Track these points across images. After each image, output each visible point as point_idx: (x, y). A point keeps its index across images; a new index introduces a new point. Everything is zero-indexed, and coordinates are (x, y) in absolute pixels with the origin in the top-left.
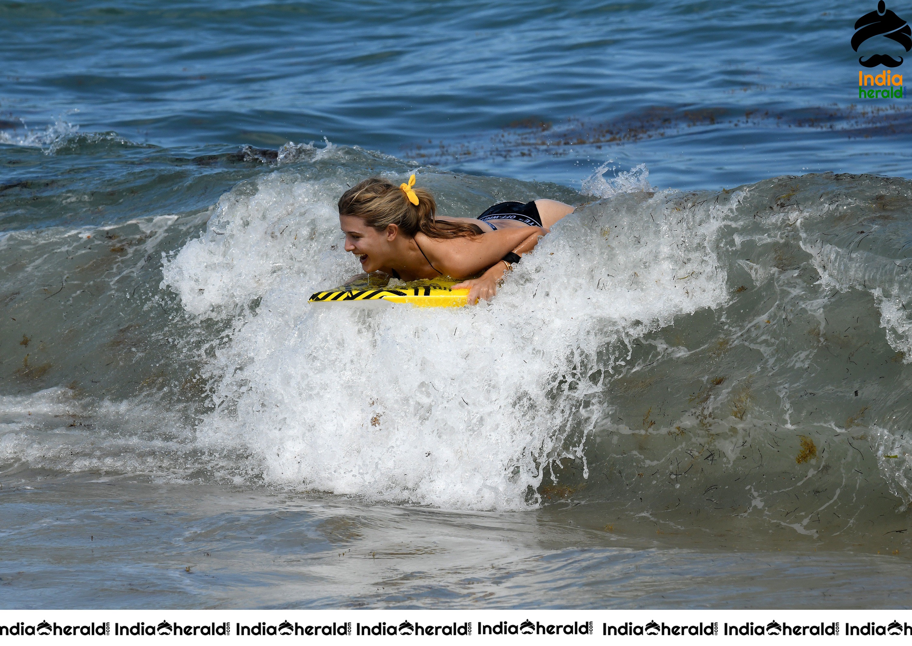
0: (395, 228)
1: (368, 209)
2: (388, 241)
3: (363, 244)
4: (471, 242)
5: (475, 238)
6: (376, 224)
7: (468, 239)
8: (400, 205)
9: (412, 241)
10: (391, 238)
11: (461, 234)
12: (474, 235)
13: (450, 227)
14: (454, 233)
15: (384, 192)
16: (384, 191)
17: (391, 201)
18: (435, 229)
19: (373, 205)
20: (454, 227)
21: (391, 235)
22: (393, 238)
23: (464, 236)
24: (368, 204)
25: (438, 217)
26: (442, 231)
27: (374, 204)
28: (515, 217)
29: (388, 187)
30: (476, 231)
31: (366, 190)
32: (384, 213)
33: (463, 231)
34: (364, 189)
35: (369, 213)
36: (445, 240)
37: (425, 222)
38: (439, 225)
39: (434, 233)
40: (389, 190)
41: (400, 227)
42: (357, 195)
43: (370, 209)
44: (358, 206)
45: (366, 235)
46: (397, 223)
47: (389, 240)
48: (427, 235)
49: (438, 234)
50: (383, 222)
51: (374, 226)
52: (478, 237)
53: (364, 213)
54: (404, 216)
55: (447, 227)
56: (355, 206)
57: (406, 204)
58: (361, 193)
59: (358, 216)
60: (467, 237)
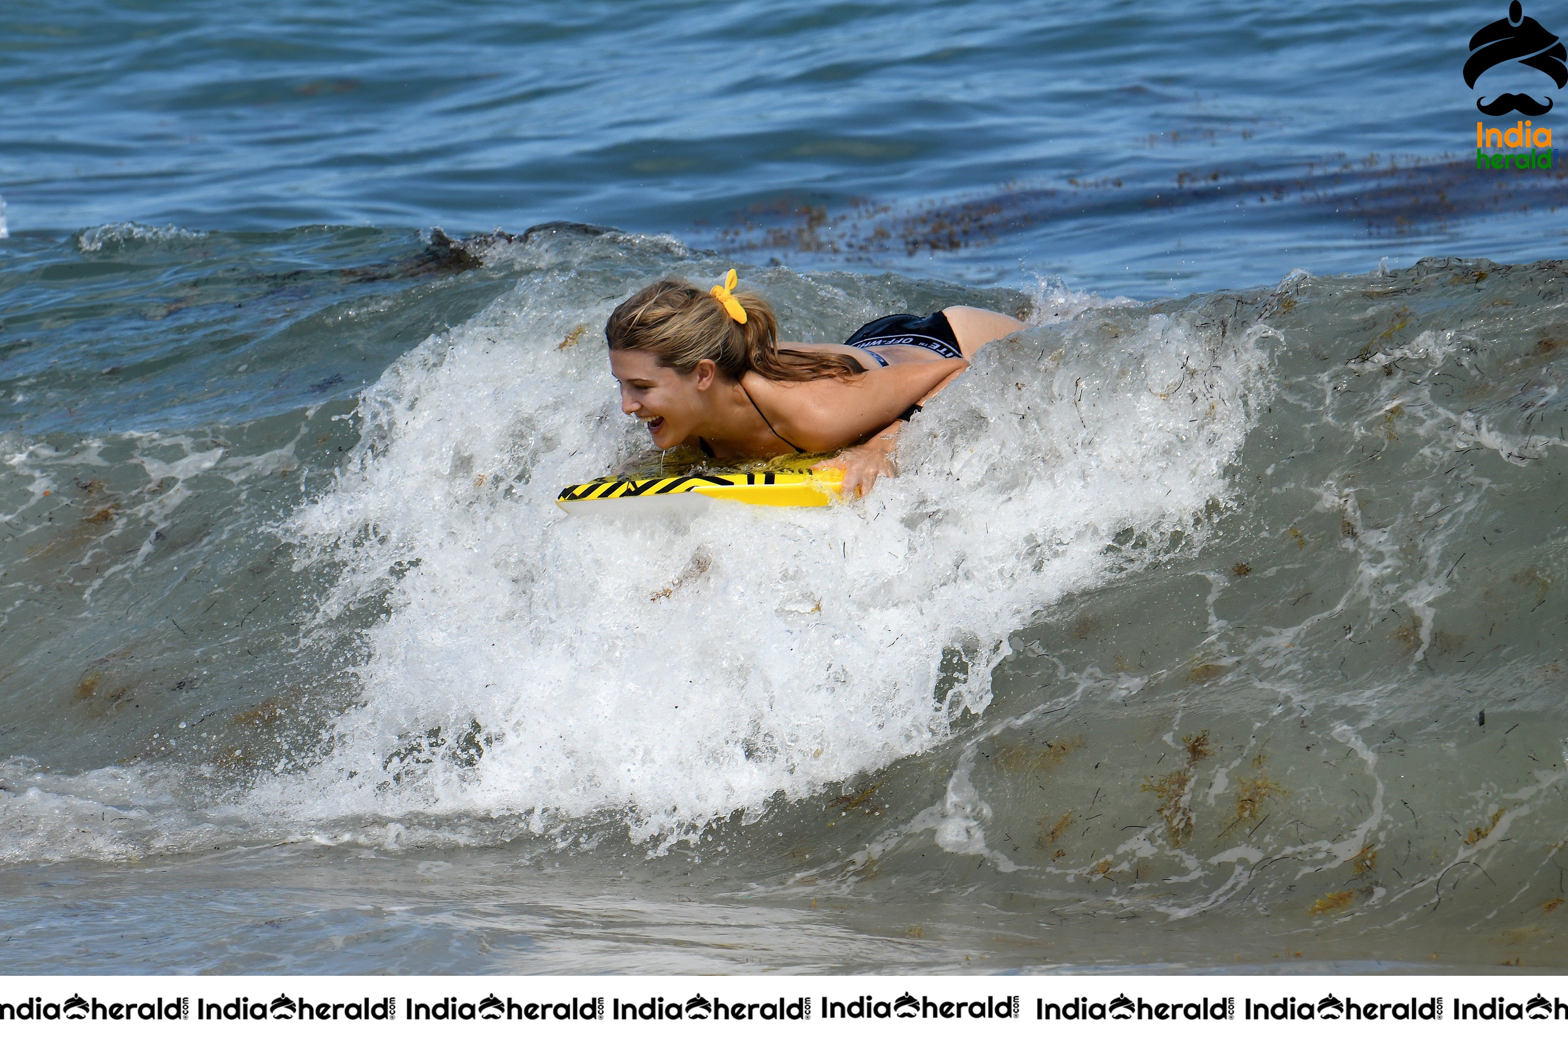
0: (711, 366)
1: (661, 337)
2: (699, 391)
3: (655, 398)
4: (844, 387)
5: (851, 379)
6: (678, 362)
7: (838, 382)
8: (716, 324)
9: (738, 387)
10: (704, 385)
11: (826, 372)
12: (848, 373)
13: (805, 361)
14: (814, 371)
15: (688, 304)
16: (686, 301)
17: (701, 319)
18: (778, 365)
19: (670, 330)
20: (812, 361)
21: (705, 379)
22: (708, 384)
23: (831, 376)
24: (662, 328)
25: (782, 345)
26: (793, 368)
27: (671, 327)
28: (911, 340)
29: (693, 293)
30: (852, 367)
31: (655, 302)
32: (689, 341)
33: (830, 367)
34: (653, 301)
35: (664, 343)
36: (798, 383)
37: (759, 352)
38: (786, 359)
39: (777, 372)
40: (695, 301)
41: (717, 364)
42: (639, 312)
43: (665, 335)
44: (643, 332)
45: (661, 383)
46: (713, 358)
47: (701, 388)
48: (765, 376)
49: (784, 374)
50: (690, 357)
51: (675, 366)
52: (856, 377)
53: (656, 344)
54: (725, 345)
55: (799, 361)
56: (638, 333)
57: (726, 323)
58: (648, 309)
59: (645, 351)
60: (838, 379)
